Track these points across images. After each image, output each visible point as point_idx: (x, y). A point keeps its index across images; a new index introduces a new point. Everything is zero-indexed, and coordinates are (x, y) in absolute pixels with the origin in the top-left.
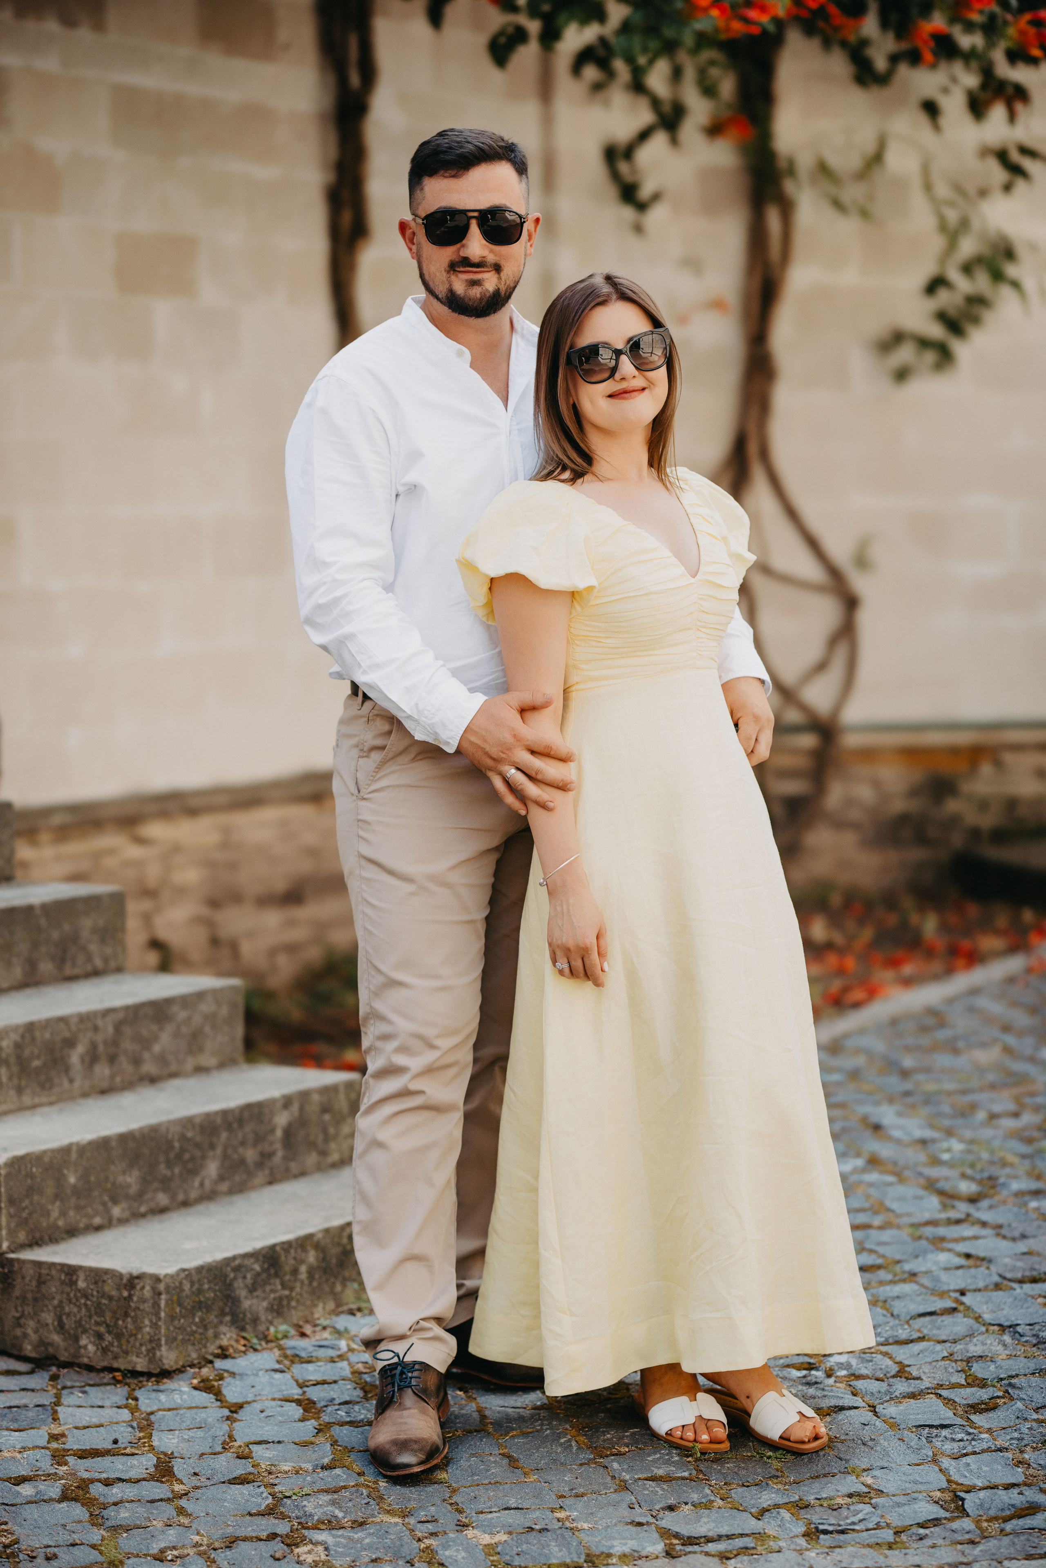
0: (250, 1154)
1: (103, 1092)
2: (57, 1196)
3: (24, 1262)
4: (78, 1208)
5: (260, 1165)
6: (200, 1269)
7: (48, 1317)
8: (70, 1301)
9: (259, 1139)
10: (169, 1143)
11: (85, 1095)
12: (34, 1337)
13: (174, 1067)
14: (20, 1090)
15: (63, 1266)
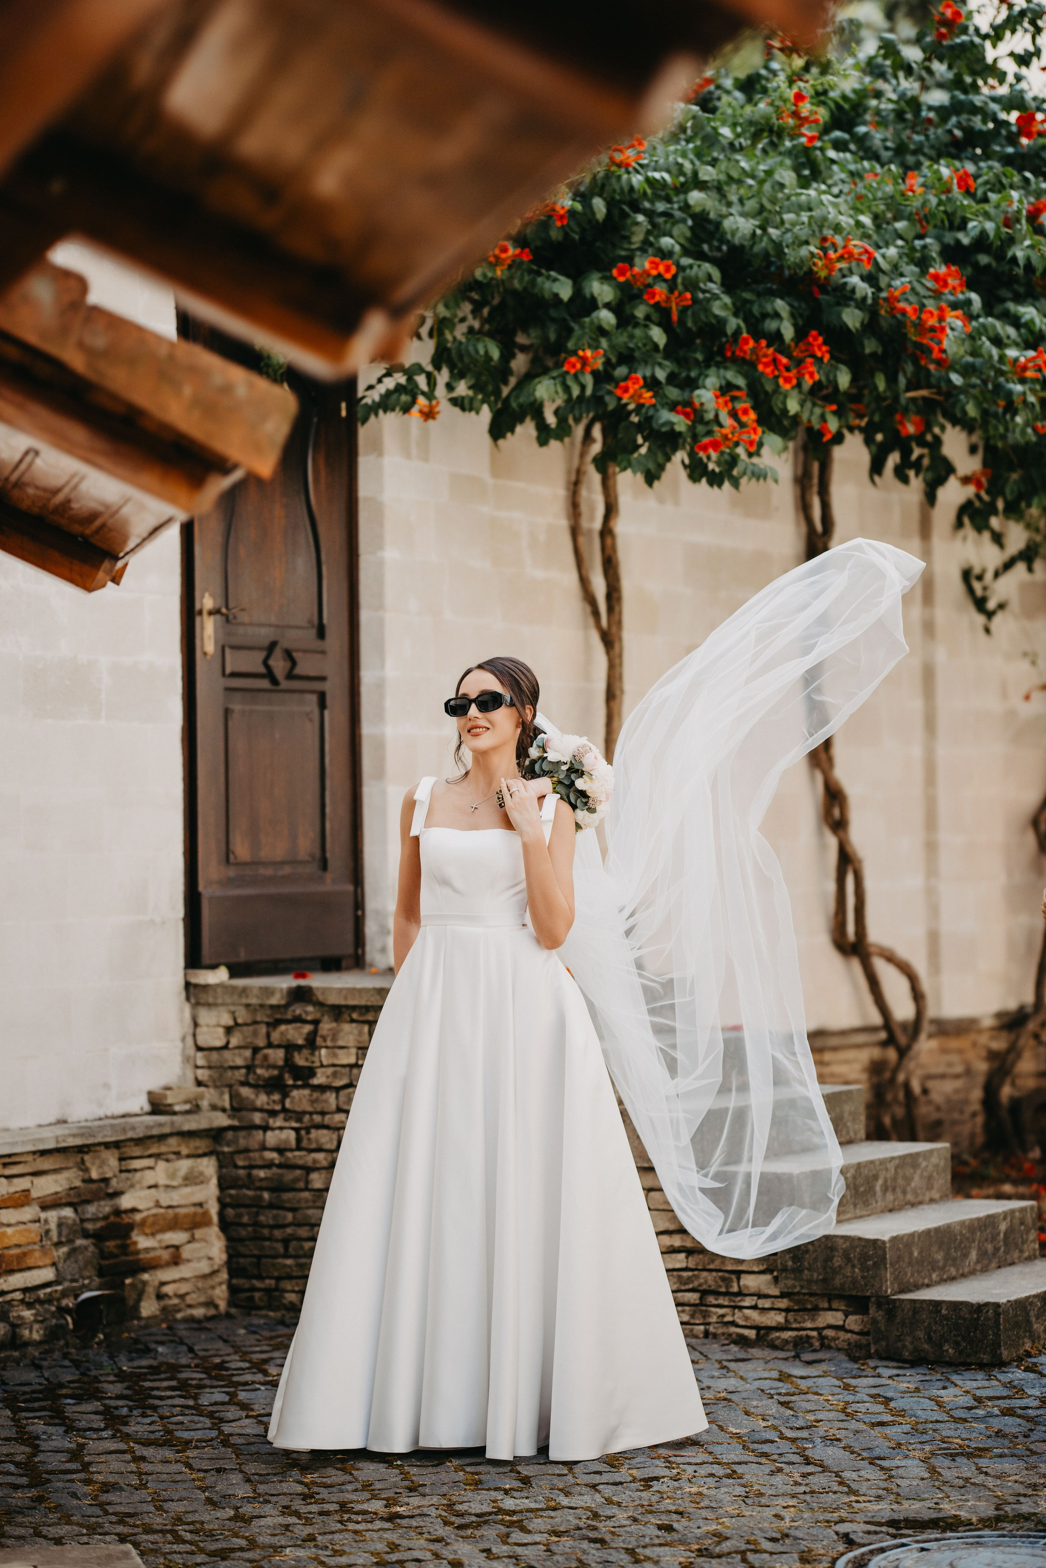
0: (990, 1247)
1: (890, 1211)
2: (910, 1264)
3: (903, 1300)
4: (919, 1272)
5: (994, 1254)
6: (1016, 1301)
7: (921, 1334)
8: (936, 1323)
9: (994, 1238)
10: (955, 1236)
11: (882, 1212)
12: (910, 1347)
13: (920, 1198)
14: (855, 1205)
15: (931, 1301)
